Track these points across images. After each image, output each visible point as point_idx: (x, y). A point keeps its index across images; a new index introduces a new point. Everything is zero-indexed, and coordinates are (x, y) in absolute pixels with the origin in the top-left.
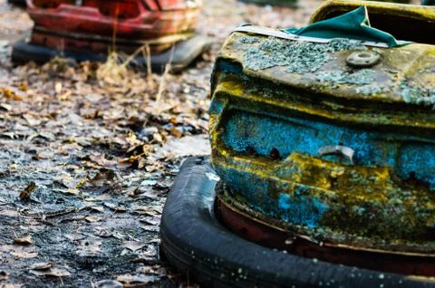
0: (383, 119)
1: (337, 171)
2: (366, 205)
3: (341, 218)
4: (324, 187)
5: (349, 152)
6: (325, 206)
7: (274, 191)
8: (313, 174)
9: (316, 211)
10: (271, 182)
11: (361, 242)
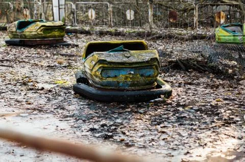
0: (137, 65)
1: (131, 76)
2: (137, 81)
3: (133, 85)
4: (129, 79)
5: (132, 72)
6: (130, 83)
7: (118, 83)
8: (126, 78)
9: (128, 84)
10: (117, 81)
11: (137, 88)
